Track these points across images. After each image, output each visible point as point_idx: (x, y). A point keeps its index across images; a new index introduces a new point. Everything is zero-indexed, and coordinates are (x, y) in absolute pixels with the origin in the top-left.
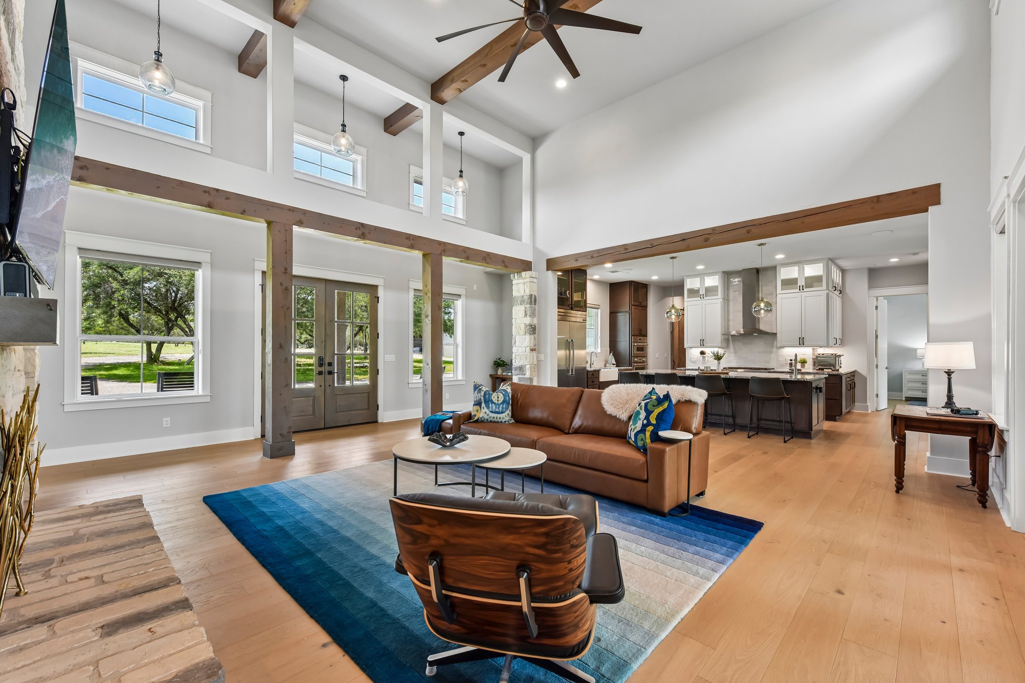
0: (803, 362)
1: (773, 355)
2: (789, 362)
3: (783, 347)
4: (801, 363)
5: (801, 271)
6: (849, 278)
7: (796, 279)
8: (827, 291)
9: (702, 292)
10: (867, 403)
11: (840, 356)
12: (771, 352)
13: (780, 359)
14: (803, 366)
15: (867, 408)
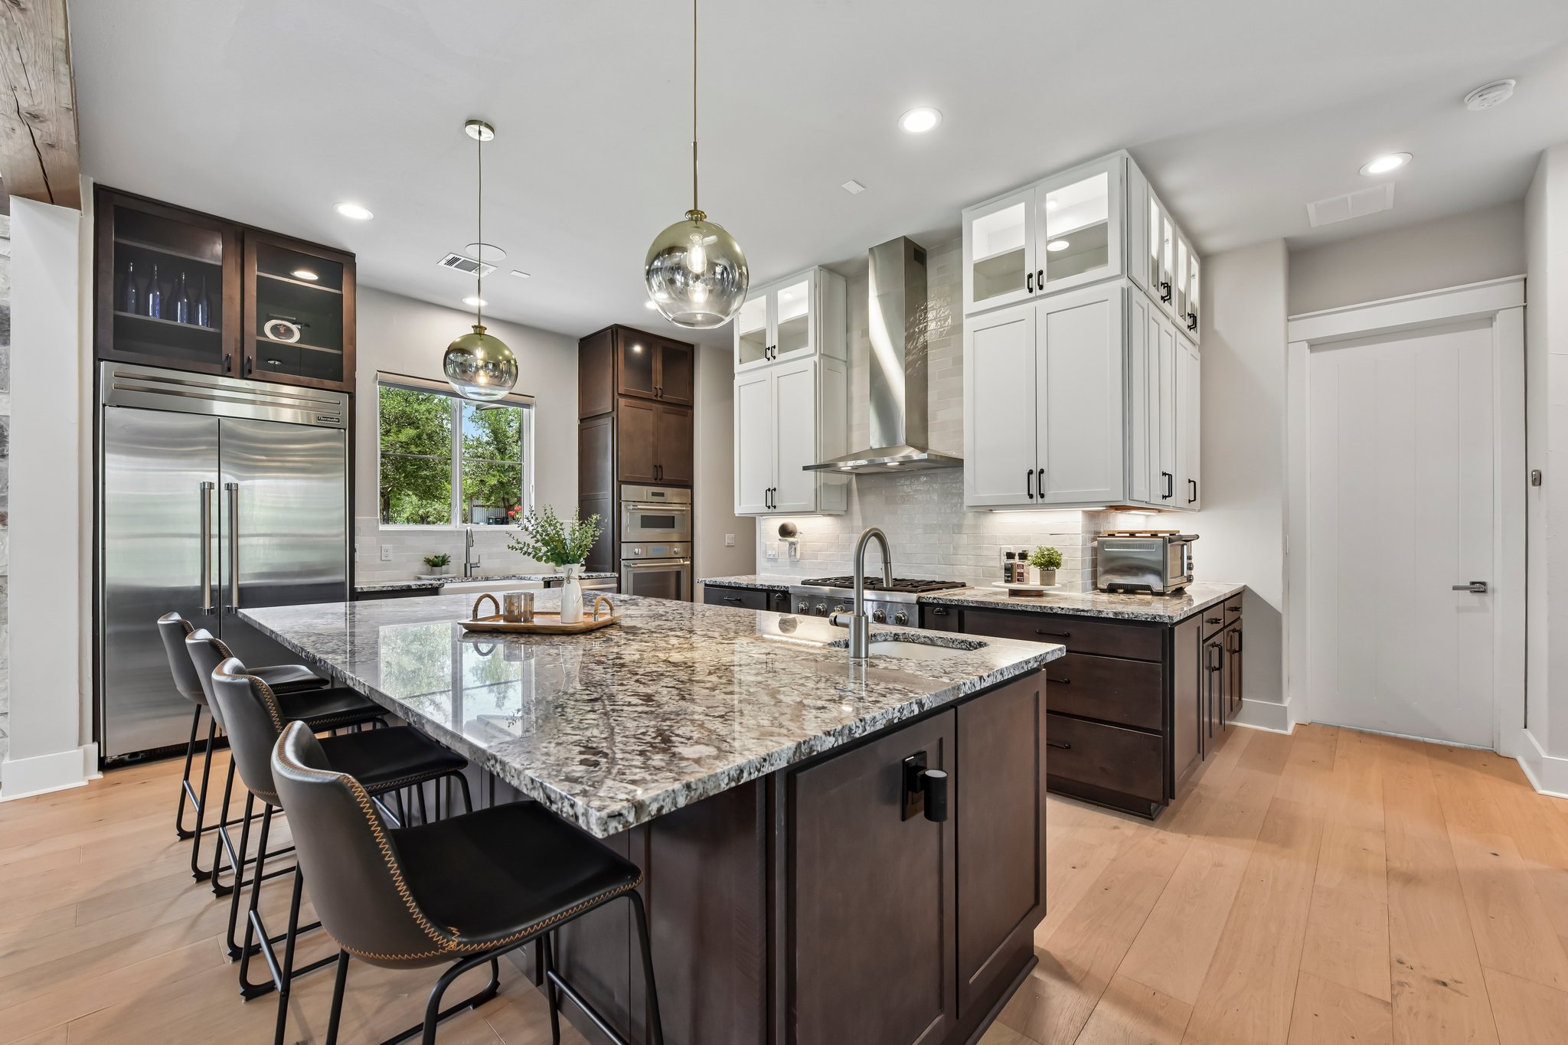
0: (1049, 563)
1: (964, 539)
2: (1004, 560)
3: (990, 509)
4: (1041, 565)
5: (1036, 220)
6: (1224, 281)
7: (1020, 254)
8: (1124, 282)
9: (772, 340)
10: (1278, 697)
11: (1187, 540)
12: (958, 528)
13: (985, 553)
14: (1047, 578)
15: (1281, 718)
